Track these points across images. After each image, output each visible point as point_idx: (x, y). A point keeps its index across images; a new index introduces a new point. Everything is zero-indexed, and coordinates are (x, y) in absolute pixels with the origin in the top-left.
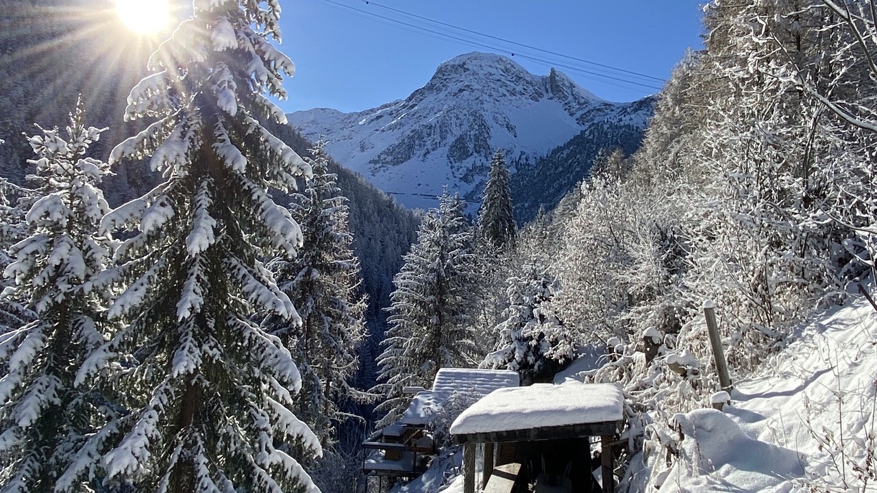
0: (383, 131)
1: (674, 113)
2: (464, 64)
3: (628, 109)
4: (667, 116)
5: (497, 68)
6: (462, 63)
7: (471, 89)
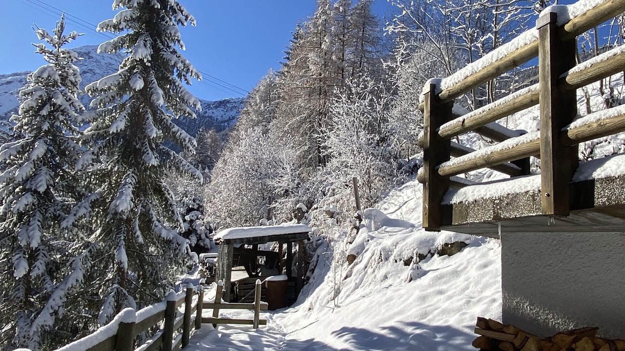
0: (12, 94)
1: (260, 107)
2: (89, 52)
3: (211, 106)
4: (255, 109)
5: (116, 60)
6: (87, 51)
7: (94, 72)
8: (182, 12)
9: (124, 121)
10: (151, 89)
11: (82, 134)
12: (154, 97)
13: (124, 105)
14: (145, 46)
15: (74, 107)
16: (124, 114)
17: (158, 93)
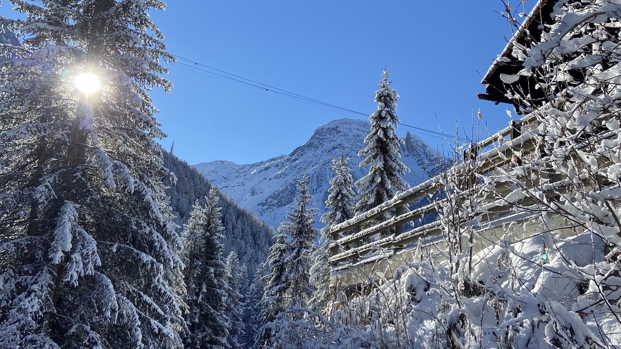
0: (270, 179)
2: (337, 127)
6: (335, 126)
7: (343, 147)
8: (397, 139)
9: (374, 198)
10: (385, 181)
11: (355, 206)
12: (386, 185)
13: (373, 190)
14: (380, 160)
15: (351, 194)
16: (373, 195)
17: (388, 183)
